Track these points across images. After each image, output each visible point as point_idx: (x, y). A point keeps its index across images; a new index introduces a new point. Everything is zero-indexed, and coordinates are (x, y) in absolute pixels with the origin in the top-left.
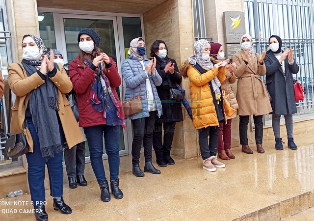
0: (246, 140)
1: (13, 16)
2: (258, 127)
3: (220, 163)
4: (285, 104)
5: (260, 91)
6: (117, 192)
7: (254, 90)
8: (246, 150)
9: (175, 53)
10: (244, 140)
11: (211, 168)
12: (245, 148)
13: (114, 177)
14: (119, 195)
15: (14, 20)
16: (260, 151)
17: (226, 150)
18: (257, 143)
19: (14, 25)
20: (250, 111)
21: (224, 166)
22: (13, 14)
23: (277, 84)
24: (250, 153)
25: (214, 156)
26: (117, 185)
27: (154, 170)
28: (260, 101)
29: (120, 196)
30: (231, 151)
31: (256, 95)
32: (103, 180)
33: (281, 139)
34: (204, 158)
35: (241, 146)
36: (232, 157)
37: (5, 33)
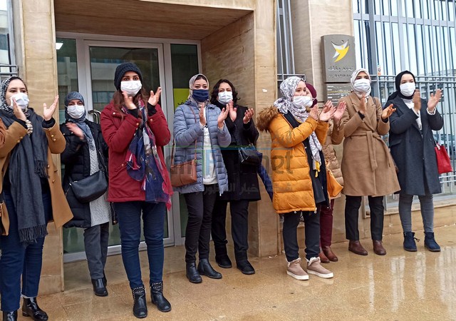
0: (356, 233)
1: (23, 44)
2: (375, 213)
3: (325, 270)
4: (422, 178)
5: (381, 158)
6: (162, 302)
7: (372, 156)
8: (355, 249)
9: (248, 97)
10: (352, 232)
11: (301, 274)
12: (355, 245)
13: (156, 277)
14: (164, 306)
15: (23, 50)
16: (378, 251)
17: (323, 247)
18: (373, 238)
19: (24, 56)
20: (365, 189)
21: (331, 275)
22: (23, 41)
23: (409, 147)
24: (362, 253)
25: (314, 258)
26: (161, 291)
27: (212, 273)
28: (380, 173)
29: (167, 307)
30: (332, 248)
31: (375, 165)
32: (138, 283)
33: (414, 233)
34: (290, 259)
35: (347, 242)
36: (333, 259)
37: (10, 67)
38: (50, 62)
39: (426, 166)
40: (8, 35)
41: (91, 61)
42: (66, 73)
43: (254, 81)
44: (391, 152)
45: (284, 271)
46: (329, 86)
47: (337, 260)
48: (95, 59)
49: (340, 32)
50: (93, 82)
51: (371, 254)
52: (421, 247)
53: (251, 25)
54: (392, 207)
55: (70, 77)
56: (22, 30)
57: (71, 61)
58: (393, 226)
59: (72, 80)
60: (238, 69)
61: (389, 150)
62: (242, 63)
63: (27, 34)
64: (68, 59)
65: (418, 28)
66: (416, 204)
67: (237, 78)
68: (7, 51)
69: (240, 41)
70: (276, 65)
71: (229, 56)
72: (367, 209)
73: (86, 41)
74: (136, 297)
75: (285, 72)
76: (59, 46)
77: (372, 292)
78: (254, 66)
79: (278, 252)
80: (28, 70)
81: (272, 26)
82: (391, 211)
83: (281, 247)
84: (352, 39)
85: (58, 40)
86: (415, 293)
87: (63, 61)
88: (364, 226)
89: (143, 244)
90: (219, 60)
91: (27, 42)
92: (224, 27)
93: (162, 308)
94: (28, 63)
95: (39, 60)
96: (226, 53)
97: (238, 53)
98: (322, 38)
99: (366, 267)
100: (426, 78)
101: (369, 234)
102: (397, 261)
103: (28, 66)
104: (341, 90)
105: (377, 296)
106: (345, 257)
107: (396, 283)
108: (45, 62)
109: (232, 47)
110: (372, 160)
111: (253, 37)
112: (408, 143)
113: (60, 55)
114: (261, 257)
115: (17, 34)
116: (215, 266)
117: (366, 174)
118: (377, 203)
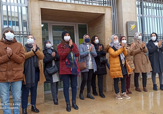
2: (144, 78)
3: (128, 96)
4: (159, 67)
5: (146, 60)
6: (76, 107)
7: (143, 60)
8: (138, 90)
9: (103, 41)
10: (136, 84)
11: (120, 98)
12: (137, 88)
13: (74, 99)
14: (76, 108)
15: (31, 26)
16: (145, 90)
17: (127, 89)
18: (143, 86)
19: (31, 28)
20: (141, 70)
21: (130, 98)
22: (31, 24)
23: (155, 57)
24: (140, 91)
25: (124, 93)
26: (75, 103)
27: (92, 97)
28: (145, 65)
29: (77, 108)
30: (130, 89)
31: (144, 63)
32: (68, 100)
33: (156, 85)
34: (116, 93)
35: (135, 88)
36: (130, 93)
37: (27, 32)
38: (40, 30)
39: (160, 63)
40: (26, 22)
41: (53, 30)
42: (45, 34)
43: (105, 36)
44: (149, 59)
45: (115, 97)
46: (129, 38)
47: (132, 93)
48: (54, 30)
49: (133, 20)
50: (53, 37)
51: (143, 91)
52: (159, 89)
53: (104, 18)
54: (149, 76)
55: (46, 35)
56: (31, 20)
57: (46, 30)
58: (149, 82)
59: (47, 36)
60: (100, 32)
61: (148, 58)
62: (101, 30)
63: (32, 22)
64: (45, 29)
65: (158, 19)
66: (157, 75)
67: (100, 35)
68: (26, 27)
69: (100, 23)
70: (112, 31)
71: (97, 28)
72: (141, 77)
73: (51, 24)
74: (67, 105)
75: (115, 33)
76: (42, 25)
77: (143, 104)
78: (105, 31)
79: (113, 91)
80: (33, 33)
81: (111, 18)
82: (149, 77)
83: (114, 89)
84: (137, 22)
85: (42, 24)
86: (157, 104)
87: (44, 30)
88: (140, 83)
89: (70, 88)
90: (94, 29)
91: (32, 24)
92: (95, 19)
93: (75, 109)
94: (32, 31)
95: (36, 30)
96: (96, 27)
97: (100, 27)
98: (127, 22)
99: (141, 95)
100: (161, 35)
101: (142, 85)
102: (151, 94)
103: (33, 31)
104: (133, 39)
105: (145, 105)
106: (134, 92)
107: (151, 101)
108: (38, 30)
109: (98, 25)
110: (143, 61)
111: (104, 22)
112: (154, 56)
113: (43, 28)
114: (107, 92)
115: (29, 21)
116: (92, 95)
117: (141, 66)
118: (144, 75)
